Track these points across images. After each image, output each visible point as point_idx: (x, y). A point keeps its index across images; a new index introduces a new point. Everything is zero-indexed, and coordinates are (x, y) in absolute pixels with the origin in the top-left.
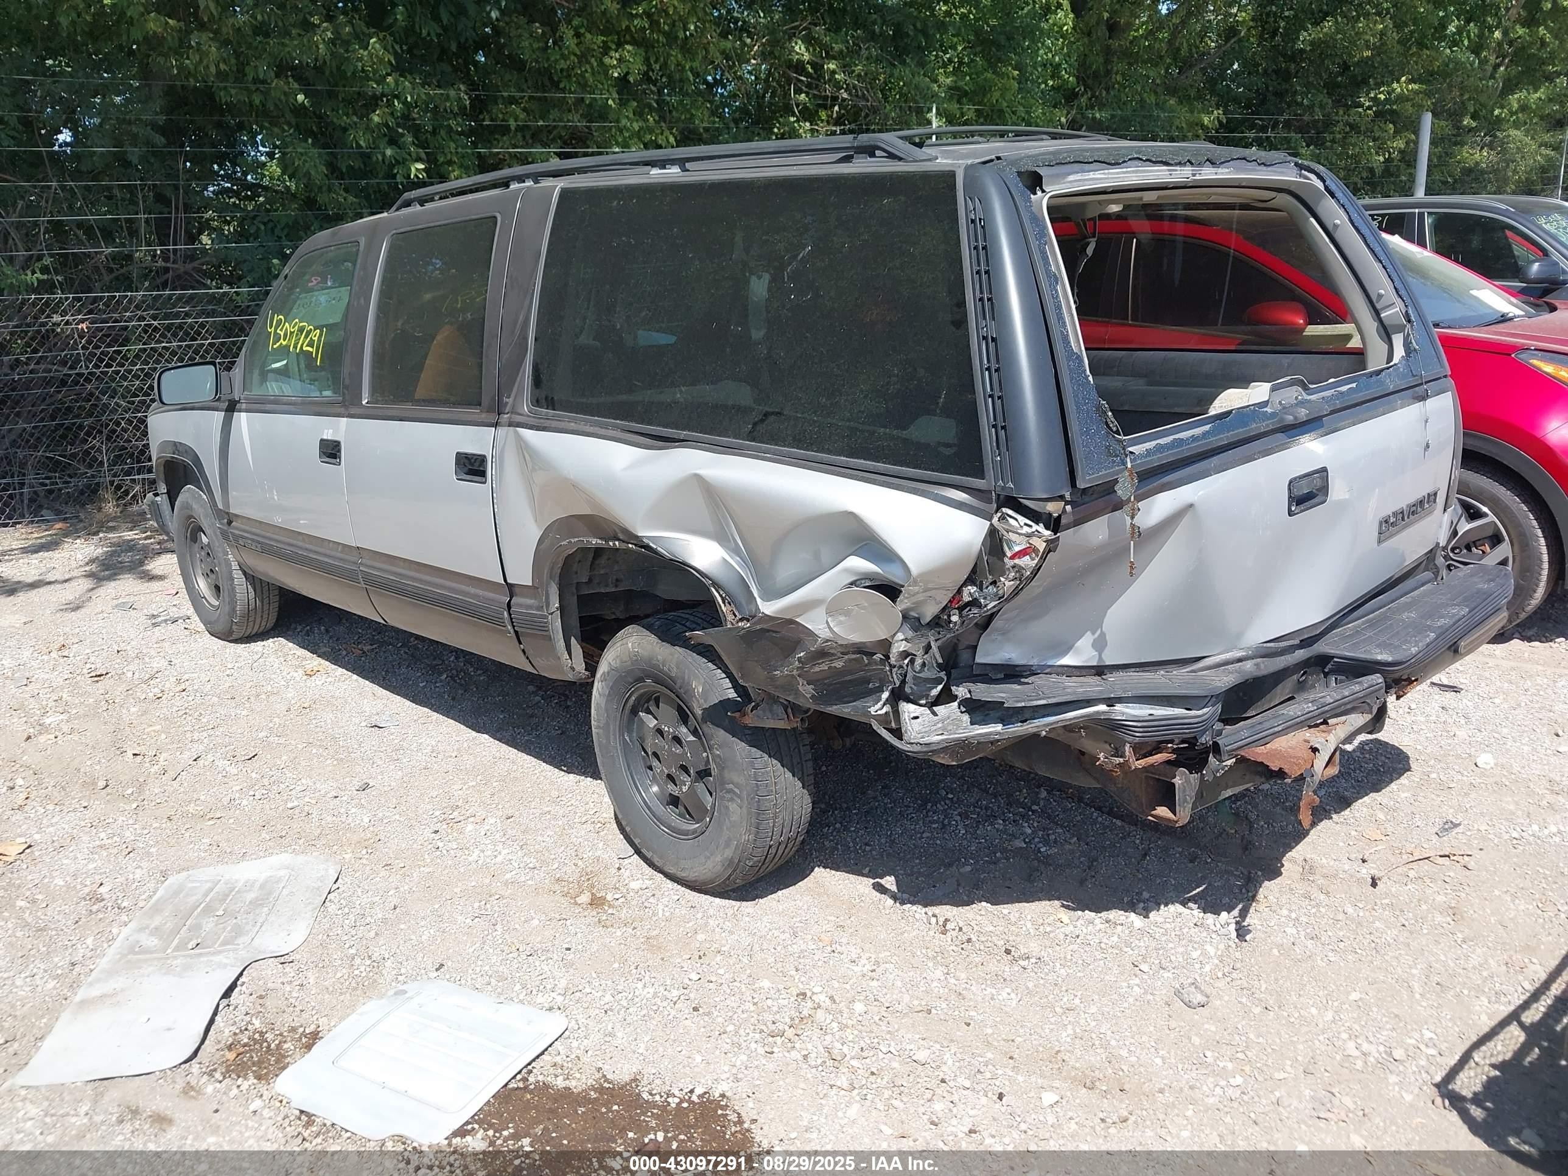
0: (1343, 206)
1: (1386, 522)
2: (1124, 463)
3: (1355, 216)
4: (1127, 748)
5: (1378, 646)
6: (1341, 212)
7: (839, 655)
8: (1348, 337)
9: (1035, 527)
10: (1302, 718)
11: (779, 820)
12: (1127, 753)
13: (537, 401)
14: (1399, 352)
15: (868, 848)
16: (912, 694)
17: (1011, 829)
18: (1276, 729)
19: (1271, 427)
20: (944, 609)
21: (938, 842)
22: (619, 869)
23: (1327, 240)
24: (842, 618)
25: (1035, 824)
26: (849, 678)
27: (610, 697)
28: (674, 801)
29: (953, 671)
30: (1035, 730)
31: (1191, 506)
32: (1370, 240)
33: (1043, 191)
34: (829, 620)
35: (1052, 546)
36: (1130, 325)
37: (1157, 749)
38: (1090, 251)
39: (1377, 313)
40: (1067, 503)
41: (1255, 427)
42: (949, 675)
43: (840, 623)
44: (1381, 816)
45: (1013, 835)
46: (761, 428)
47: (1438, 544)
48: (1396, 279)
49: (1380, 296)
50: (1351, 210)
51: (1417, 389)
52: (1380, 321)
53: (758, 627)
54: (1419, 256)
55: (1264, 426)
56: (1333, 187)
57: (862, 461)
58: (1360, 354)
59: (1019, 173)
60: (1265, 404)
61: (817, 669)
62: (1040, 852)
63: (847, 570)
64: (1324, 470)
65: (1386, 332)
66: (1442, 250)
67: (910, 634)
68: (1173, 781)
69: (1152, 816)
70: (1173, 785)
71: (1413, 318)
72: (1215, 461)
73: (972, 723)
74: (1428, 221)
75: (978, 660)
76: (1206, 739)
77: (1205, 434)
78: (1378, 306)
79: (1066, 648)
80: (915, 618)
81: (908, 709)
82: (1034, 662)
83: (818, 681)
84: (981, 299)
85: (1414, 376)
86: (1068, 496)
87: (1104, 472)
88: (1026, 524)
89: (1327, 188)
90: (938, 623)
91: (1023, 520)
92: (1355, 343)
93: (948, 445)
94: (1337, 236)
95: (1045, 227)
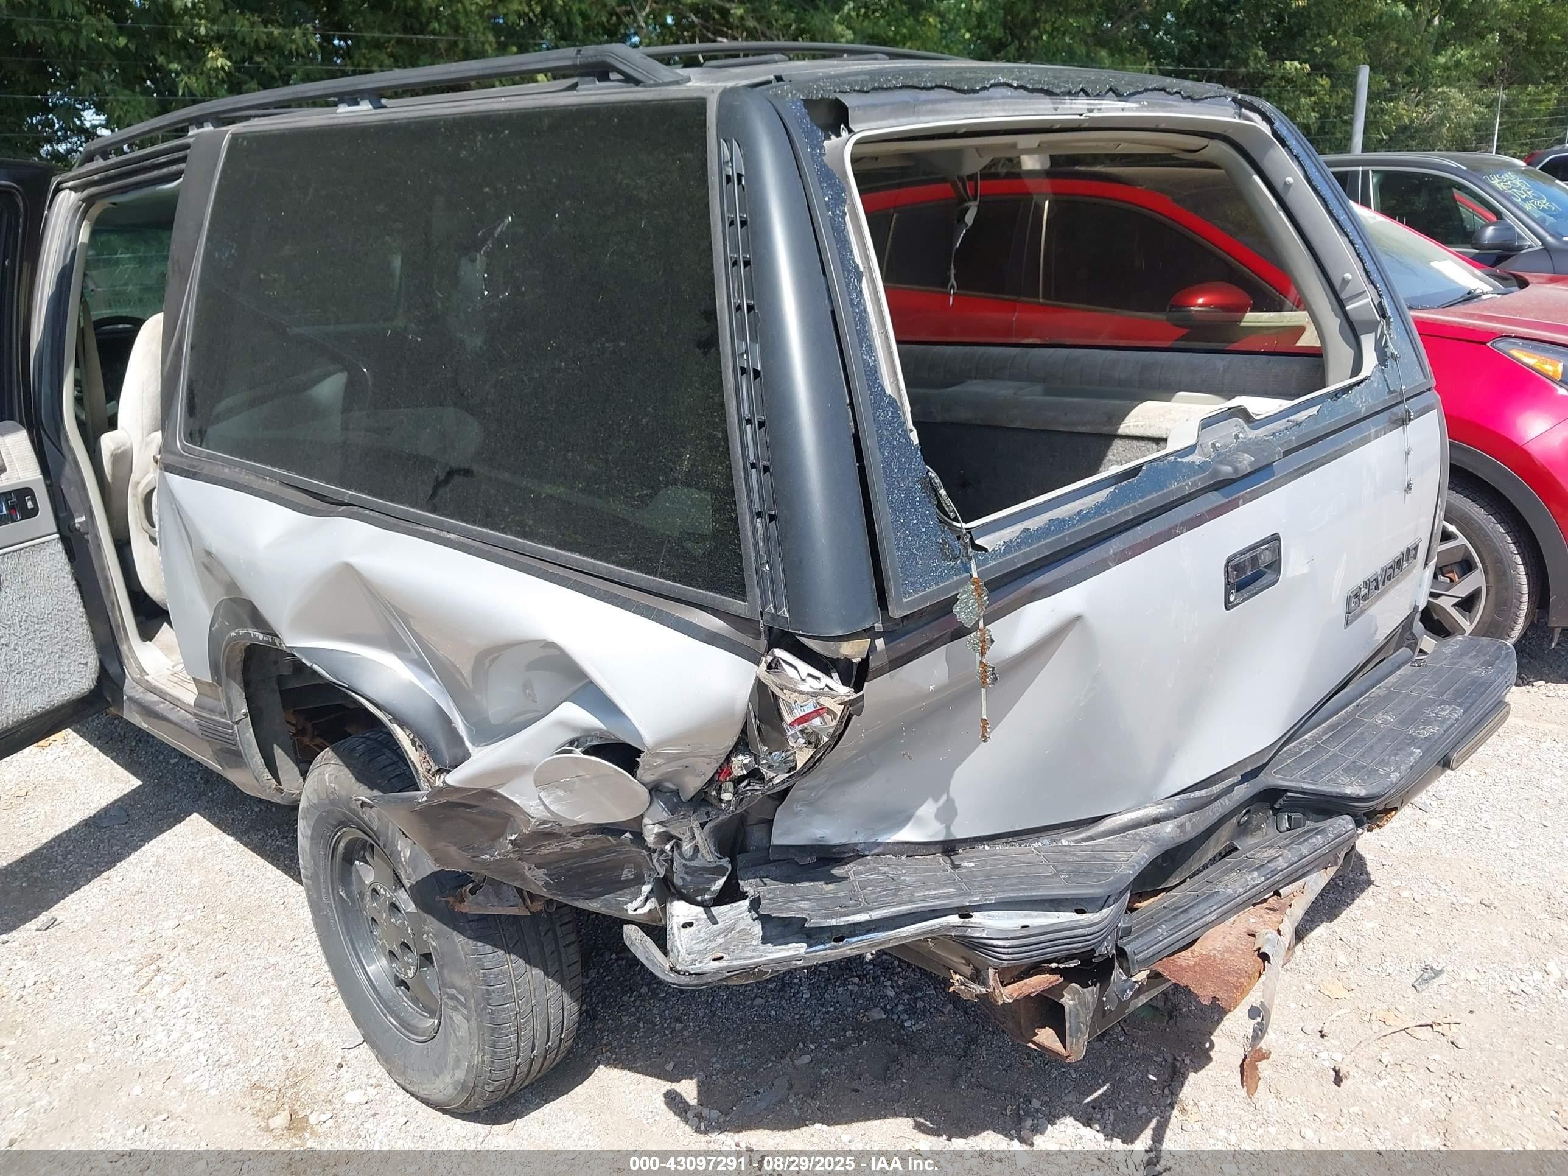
0: (1297, 158)
1: (1356, 596)
2: (968, 570)
3: (1313, 172)
4: (991, 971)
5: (1346, 770)
6: (1294, 166)
7: (569, 836)
8: (1300, 330)
9: (825, 680)
10: (1245, 897)
11: (526, 1033)
12: (991, 982)
13: (191, 434)
14: (1370, 361)
15: (679, 1026)
16: (684, 887)
17: (869, 990)
18: (1208, 919)
19: (1200, 485)
20: (710, 782)
21: (773, 1013)
22: (340, 1066)
23: (1275, 204)
24: (561, 793)
25: (901, 983)
26: (594, 861)
27: (314, 839)
28: (401, 983)
29: (740, 857)
30: (856, 952)
31: (1078, 618)
32: (1333, 204)
33: (850, 131)
34: (542, 794)
35: (852, 709)
36: (1042, 304)
37: (1035, 969)
38: (969, 218)
39: (1340, 304)
40: (879, 635)
41: (1175, 487)
42: (733, 862)
43: (558, 799)
44: (1342, 959)
45: (871, 999)
46: (445, 492)
47: (1416, 608)
48: (1366, 258)
49: (1345, 282)
50: (1307, 163)
51: (1395, 409)
52: (1346, 315)
53: (442, 801)
54: (1371, 221)
55: (1188, 485)
56: (1284, 132)
57: (577, 556)
58: (1316, 356)
59: (808, 103)
60: (1191, 450)
61: (544, 851)
62: (903, 1027)
63: (563, 724)
64: (1276, 537)
65: (1353, 330)
66: (1387, 210)
67: (665, 816)
68: (1062, 1001)
69: (1034, 1043)
70: (1062, 1007)
71: (1389, 312)
72: (1115, 545)
73: (765, 940)
74: (1372, 180)
75: (776, 840)
76: (1107, 948)
77: (1100, 507)
78: (1343, 296)
79: (903, 818)
80: (672, 791)
81: (680, 911)
82: (858, 839)
83: (550, 864)
84: (739, 308)
85: (1390, 392)
86: (879, 626)
87: (934, 587)
88: (809, 675)
89: (1275, 133)
90: (702, 800)
91: (805, 668)
92: (1309, 340)
93: (702, 538)
94: (1290, 198)
95: (844, 188)
